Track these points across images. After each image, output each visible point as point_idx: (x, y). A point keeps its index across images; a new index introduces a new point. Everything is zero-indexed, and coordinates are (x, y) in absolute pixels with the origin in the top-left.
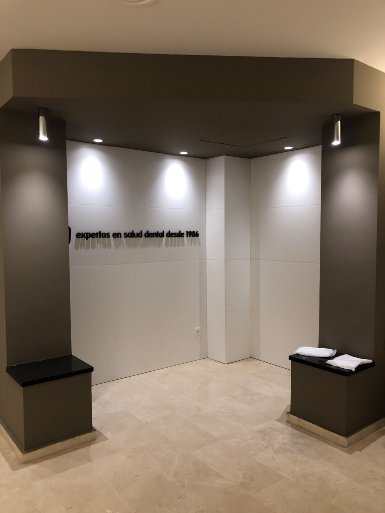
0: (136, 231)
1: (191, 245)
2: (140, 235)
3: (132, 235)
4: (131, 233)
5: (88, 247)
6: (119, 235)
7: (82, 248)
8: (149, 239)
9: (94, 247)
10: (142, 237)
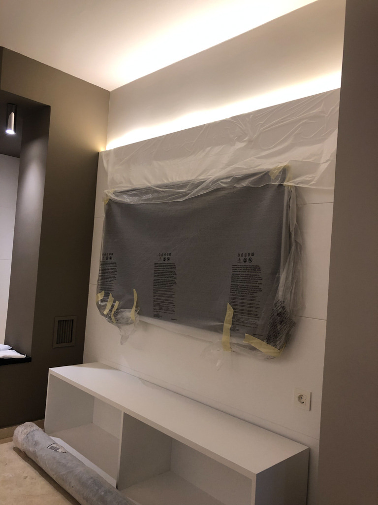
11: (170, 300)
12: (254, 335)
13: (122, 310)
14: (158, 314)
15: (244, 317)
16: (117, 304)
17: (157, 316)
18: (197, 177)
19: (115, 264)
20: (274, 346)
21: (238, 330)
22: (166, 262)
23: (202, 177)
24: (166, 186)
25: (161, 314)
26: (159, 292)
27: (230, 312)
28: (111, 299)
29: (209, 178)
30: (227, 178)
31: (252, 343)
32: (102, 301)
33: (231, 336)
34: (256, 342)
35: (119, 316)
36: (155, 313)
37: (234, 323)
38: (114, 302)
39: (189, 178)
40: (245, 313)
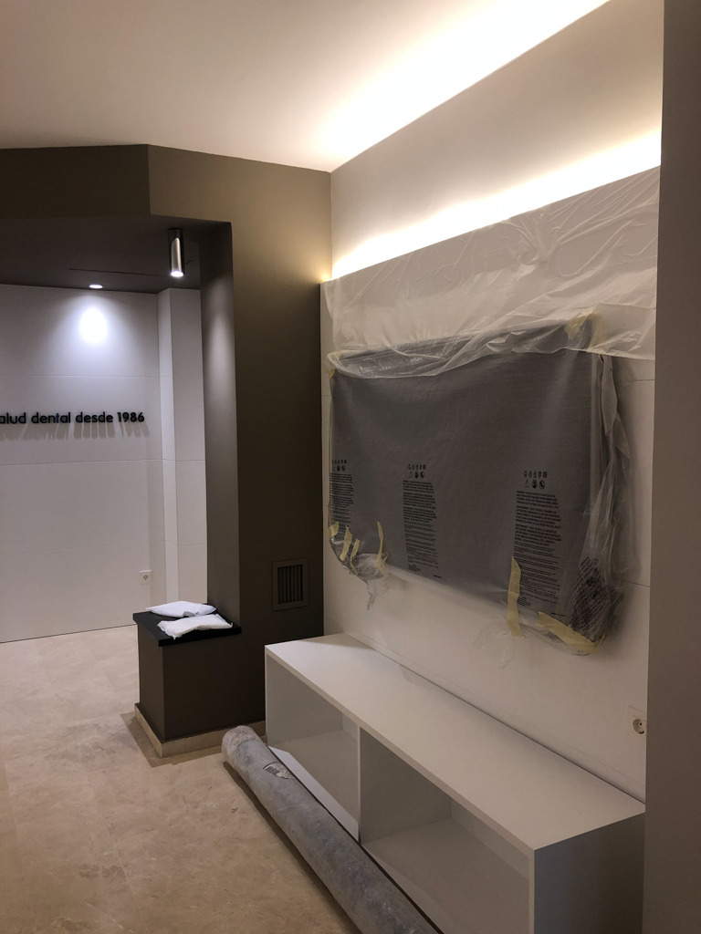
0: (15, 413)
1: (129, 435)
2: (23, 419)
3: (5, 420)
4: (4, 417)
8: (40, 425)
10: (25, 422)
11: (430, 545)
12: (553, 614)
13: (364, 555)
14: (415, 566)
15: (536, 582)
16: (357, 544)
17: (413, 569)
18: (459, 331)
19: (349, 478)
20: (585, 635)
21: (529, 604)
22: (419, 479)
23: (465, 333)
24: (412, 349)
25: (418, 566)
26: (413, 529)
27: (516, 572)
28: (348, 535)
29: (474, 336)
30: (502, 335)
31: (550, 627)
32: (337, 538)
33: (519, 612)
34: (557, 626)
35: (360, 565)
36: (411, 564)
37: (523, 591)
38: (354, 541)
39: (446, 335)
40: (538, 576)
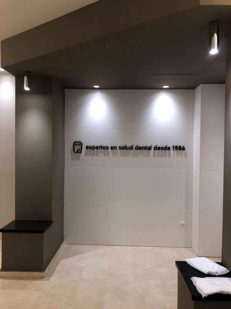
1: (178, 157)
3: (125, 148)
4: (124, 147)
5: (93, 155)
6: (115, 148)
7: (90, 156)
8: (139, 151)
9: (97, 155)
10: (132, 149)
